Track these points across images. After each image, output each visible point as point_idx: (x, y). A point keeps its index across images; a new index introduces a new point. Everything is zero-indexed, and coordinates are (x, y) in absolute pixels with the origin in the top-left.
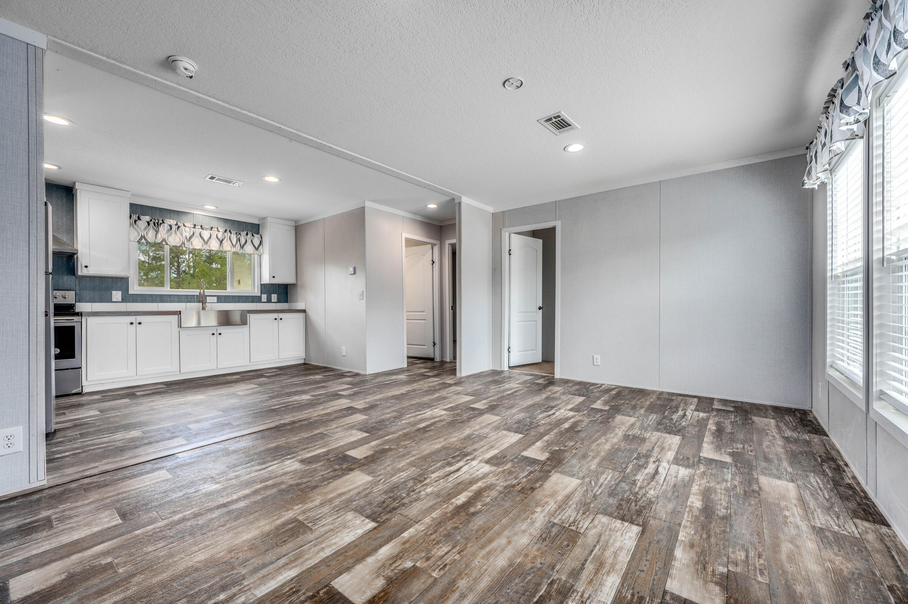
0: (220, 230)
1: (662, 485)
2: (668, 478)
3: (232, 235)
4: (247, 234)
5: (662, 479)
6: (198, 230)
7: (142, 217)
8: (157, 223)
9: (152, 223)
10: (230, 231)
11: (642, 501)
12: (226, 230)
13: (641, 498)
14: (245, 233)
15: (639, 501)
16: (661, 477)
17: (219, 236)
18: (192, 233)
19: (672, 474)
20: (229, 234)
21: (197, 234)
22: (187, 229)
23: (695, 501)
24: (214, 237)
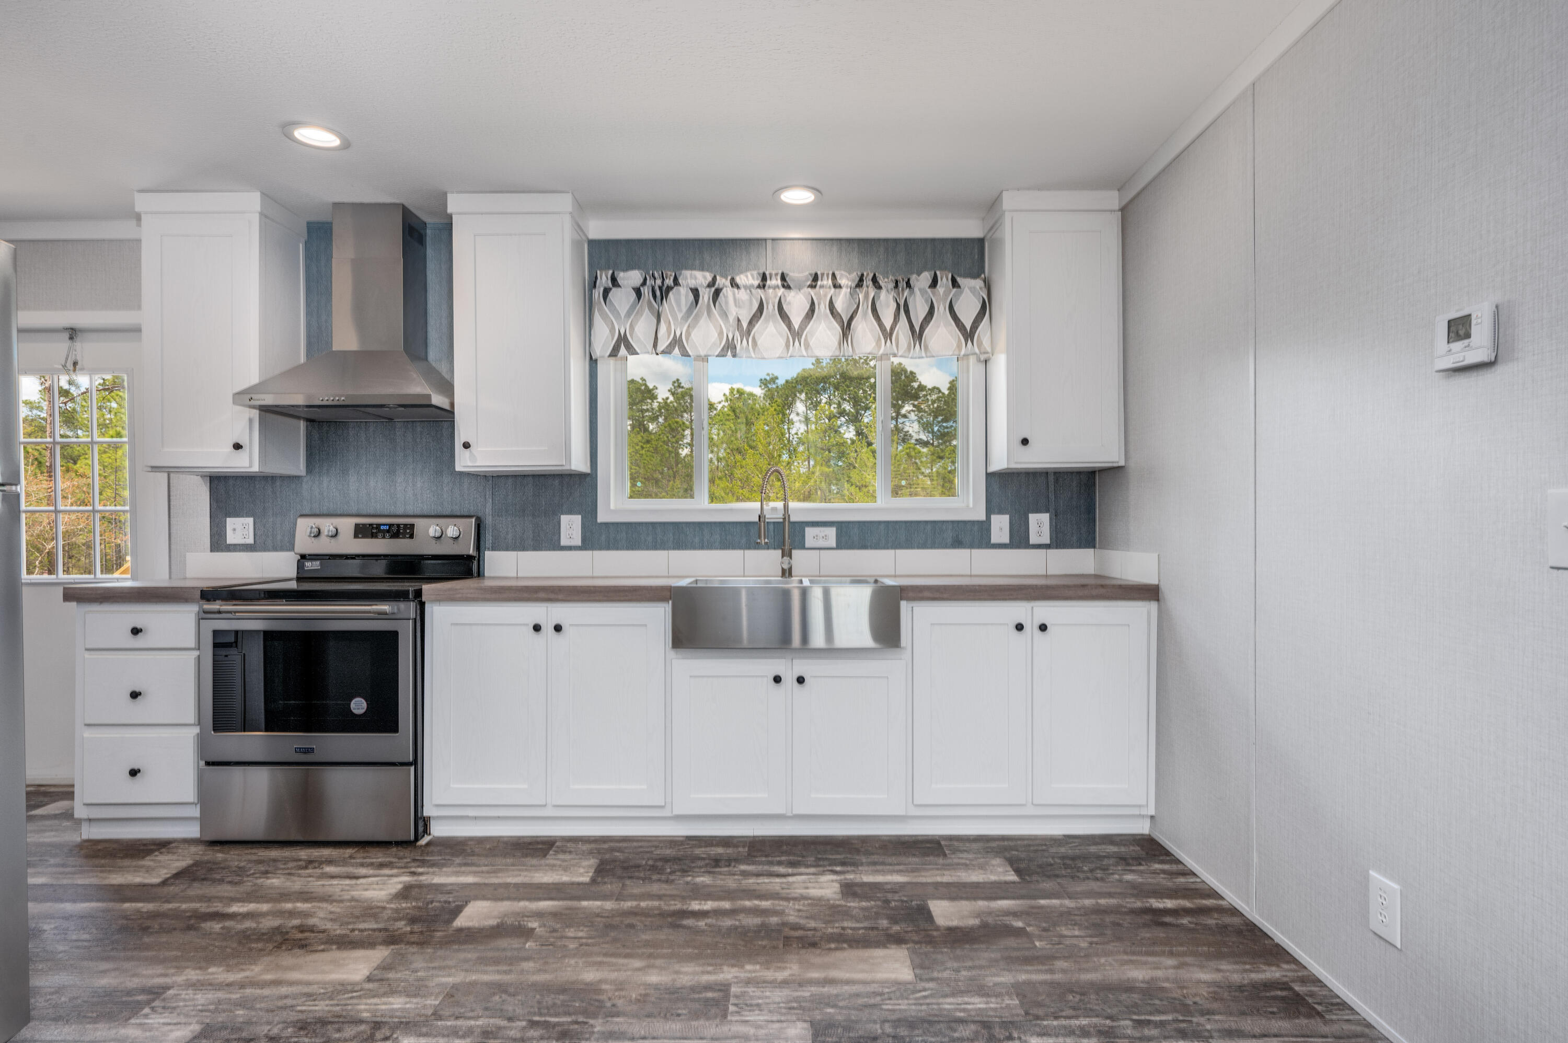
0: (843, 281)
3: (883, 293)
4: (934, 283)
6: (774, 292)
7: (621, 276)
8: (660, 288)
9: (646, 291)
10: (874, 280)
12: (861, 280)
14: (926, 277)
17: (839, 306)
18: (756, 305)
20: (872, 292)
21: (771, 308)
22: (742, 295)
24: (822, 308)
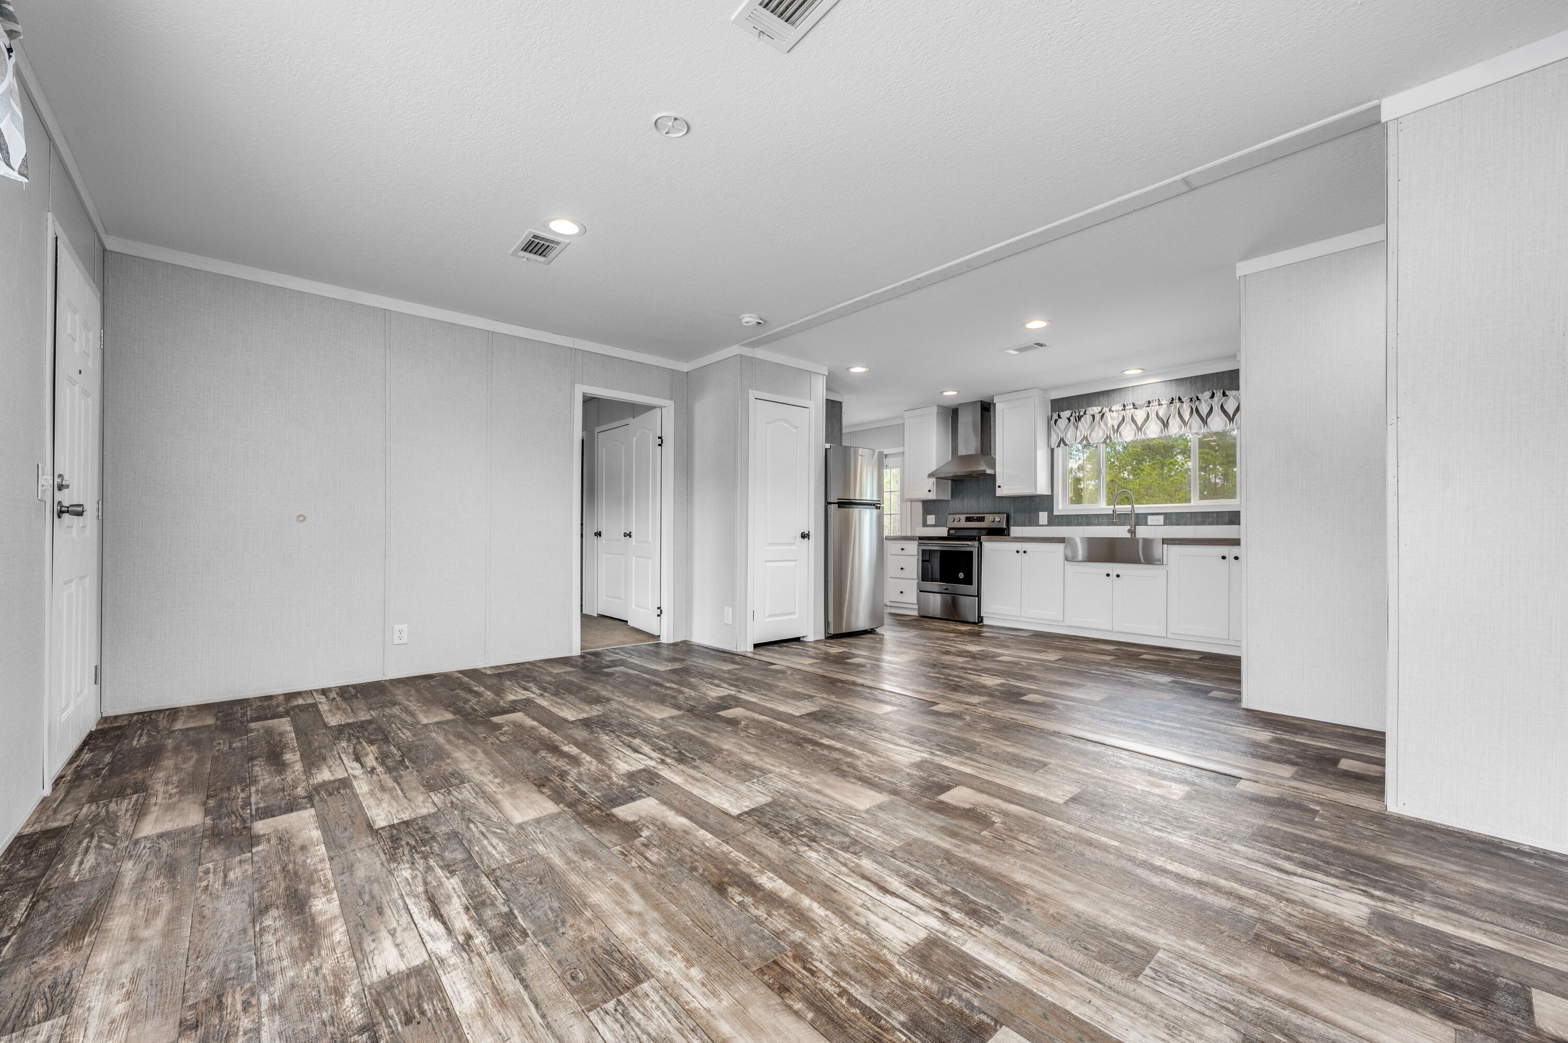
1: (402, 896)
2: (405, 919)
5: (414, 909)
11: (406, 852)
13: (412, 856)
15: (410, 851)
16: (421, 911)
19: (406, 934)
23: (327, 906)
